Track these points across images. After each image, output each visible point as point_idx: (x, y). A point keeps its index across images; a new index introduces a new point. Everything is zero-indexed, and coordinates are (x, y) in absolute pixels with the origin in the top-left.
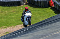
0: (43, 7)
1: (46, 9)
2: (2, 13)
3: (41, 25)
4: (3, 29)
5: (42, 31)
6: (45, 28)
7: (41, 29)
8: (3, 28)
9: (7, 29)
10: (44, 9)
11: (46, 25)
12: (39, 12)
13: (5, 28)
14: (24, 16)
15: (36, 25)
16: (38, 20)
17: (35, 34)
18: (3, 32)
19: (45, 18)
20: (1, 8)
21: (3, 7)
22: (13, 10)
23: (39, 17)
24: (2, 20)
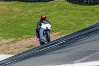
0: (90, 4)
1: (96, 6)
2: (23, 14)
3: (87, 35)
4: (24, 40)
5: (87, 44)
6: (94, 39)
7: (87, 40)
8: (24, 38)
9: (31, 41)
10: (92, 6)
11: (96, 33)
12: (84, 11)
13: (27, 38)
14: (40, 29)
15: (79, 34)
16: (82, 26)
17: (77, 50)
18: (24, 45)
19: (94, 22)
20: (21, 5)
21: (24, 4)
22: (41, 9)
23: (84, 20)
24: (23, 25)
